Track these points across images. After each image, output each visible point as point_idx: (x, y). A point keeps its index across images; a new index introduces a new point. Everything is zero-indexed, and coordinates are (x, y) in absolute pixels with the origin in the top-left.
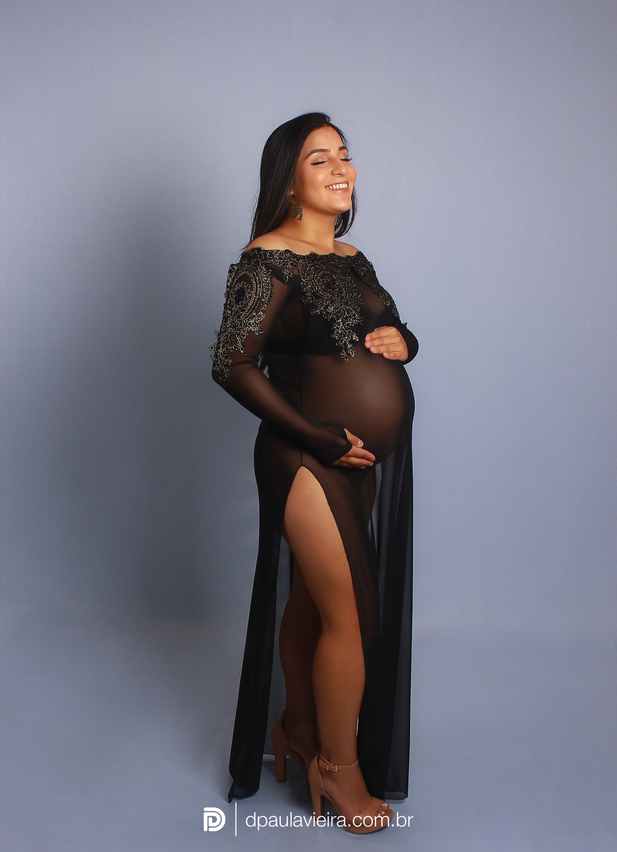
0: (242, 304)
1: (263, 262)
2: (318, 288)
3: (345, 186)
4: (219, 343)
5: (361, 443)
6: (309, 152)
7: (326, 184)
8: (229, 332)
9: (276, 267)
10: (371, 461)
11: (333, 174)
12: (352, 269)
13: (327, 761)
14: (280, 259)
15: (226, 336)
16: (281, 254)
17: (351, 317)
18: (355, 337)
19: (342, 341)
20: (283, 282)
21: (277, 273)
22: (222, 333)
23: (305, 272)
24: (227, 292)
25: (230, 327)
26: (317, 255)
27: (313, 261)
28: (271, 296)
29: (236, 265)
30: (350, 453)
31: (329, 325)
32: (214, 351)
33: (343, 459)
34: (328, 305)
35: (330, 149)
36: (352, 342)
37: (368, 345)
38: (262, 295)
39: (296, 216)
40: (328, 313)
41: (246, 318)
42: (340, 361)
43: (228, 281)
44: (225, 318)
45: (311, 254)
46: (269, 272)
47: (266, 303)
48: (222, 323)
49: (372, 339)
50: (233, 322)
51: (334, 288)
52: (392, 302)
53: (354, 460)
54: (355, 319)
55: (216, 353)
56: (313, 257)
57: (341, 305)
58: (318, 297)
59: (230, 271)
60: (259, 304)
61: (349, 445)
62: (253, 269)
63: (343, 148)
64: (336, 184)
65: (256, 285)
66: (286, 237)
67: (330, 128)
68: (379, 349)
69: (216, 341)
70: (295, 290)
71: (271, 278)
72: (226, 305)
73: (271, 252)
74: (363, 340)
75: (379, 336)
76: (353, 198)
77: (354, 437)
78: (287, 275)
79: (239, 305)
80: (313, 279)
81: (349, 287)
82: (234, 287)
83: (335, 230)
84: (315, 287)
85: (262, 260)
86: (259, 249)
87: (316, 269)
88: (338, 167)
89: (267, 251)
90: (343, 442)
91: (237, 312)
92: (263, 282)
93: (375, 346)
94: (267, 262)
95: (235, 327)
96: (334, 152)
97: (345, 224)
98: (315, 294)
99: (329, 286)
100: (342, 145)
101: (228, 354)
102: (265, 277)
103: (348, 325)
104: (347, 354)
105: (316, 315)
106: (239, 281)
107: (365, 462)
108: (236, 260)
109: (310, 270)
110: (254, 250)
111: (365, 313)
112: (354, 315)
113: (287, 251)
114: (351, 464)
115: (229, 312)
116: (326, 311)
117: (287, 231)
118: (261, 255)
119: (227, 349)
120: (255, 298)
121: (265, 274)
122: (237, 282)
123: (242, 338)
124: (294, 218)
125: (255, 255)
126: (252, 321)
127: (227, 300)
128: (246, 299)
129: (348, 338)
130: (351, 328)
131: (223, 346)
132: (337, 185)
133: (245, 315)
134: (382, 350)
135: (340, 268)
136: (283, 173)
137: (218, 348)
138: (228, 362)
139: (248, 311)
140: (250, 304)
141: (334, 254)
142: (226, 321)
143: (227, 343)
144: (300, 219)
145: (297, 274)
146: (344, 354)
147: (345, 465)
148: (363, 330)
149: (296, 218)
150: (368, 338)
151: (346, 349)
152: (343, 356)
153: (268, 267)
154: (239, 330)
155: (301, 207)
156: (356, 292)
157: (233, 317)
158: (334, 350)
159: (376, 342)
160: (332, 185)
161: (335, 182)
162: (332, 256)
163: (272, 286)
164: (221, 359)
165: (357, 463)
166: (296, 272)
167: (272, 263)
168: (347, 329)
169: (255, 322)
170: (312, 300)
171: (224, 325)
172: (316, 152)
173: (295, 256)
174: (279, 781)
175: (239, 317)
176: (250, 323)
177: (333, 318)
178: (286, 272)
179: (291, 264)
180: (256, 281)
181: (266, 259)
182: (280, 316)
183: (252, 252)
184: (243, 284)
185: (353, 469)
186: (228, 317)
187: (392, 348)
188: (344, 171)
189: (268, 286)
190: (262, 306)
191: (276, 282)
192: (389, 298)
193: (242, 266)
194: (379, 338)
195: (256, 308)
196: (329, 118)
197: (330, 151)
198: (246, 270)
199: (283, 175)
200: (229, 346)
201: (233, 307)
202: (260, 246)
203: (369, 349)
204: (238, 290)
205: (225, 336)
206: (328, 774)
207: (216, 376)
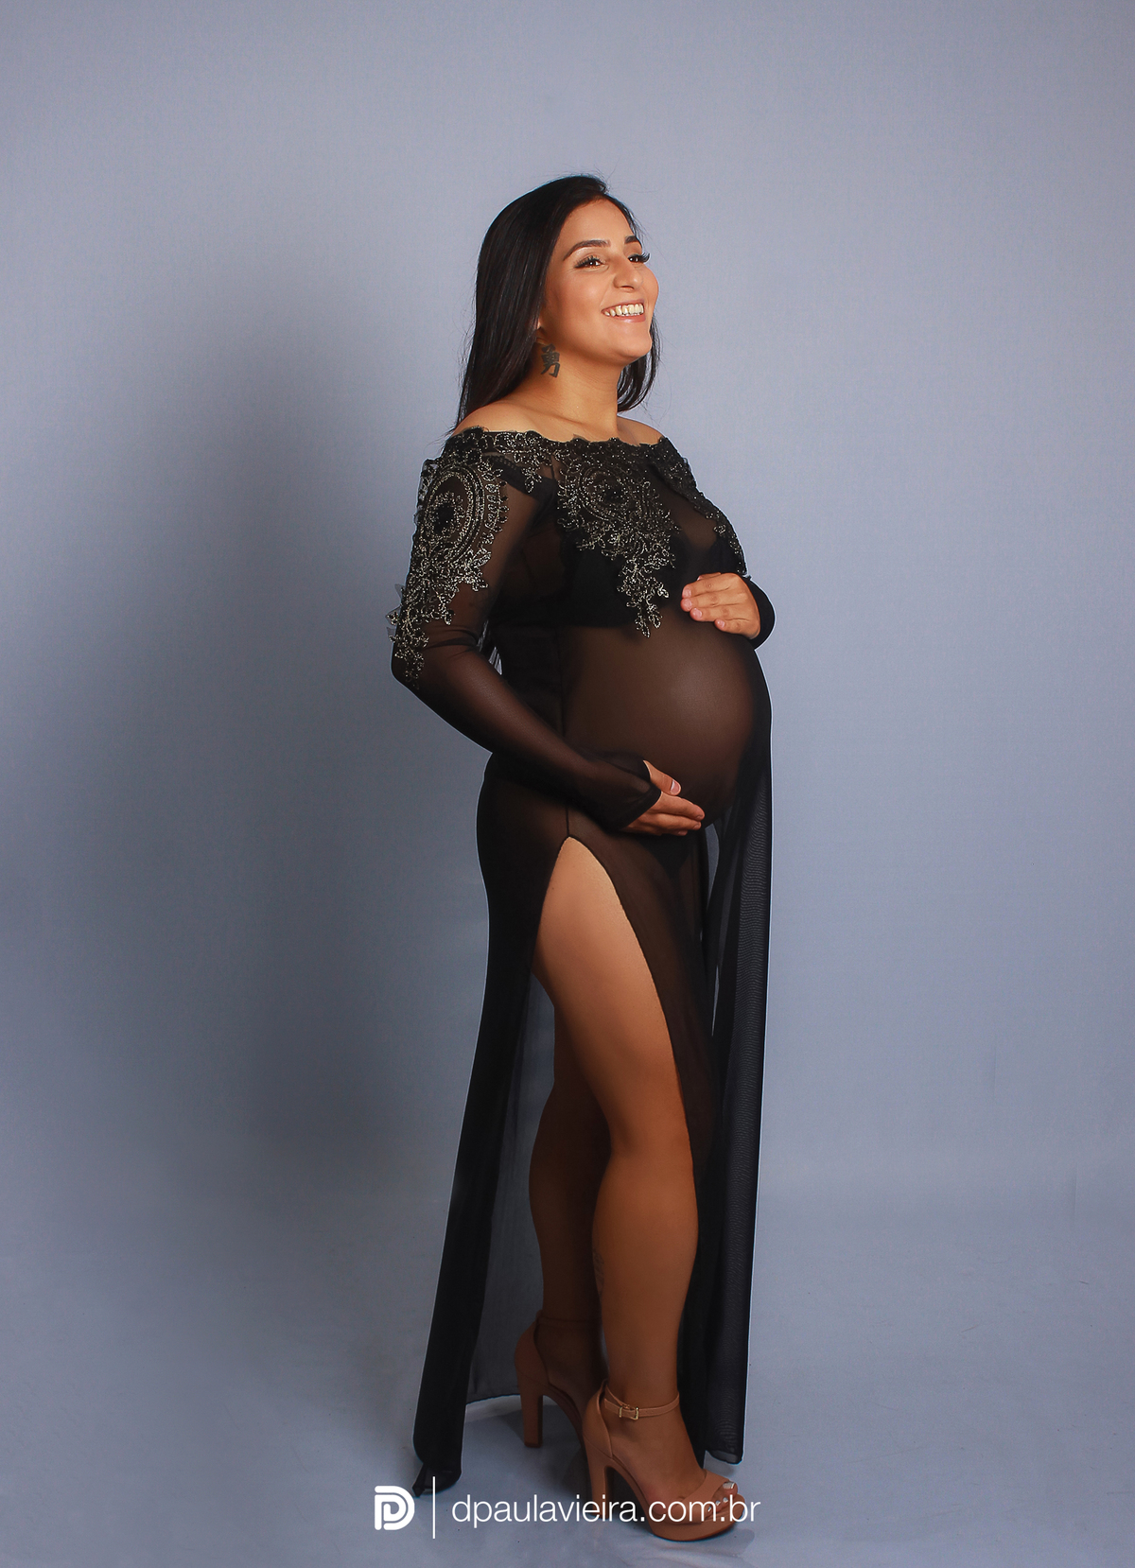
0: (447, 534)
1: (486, 454)
2: (589, 501)
3: (637, 309)
4: (404, 607)
5: (676, 787)
6: (571, 247)
7: (603, 305)
8: (423, 586)
9: (512, 464)
10: (697, 820)
11: (615, 285)
12: (653, 468)
13: (619, 1402)
14: (519, 448)
15: (419, 595)
16: (520, 439)
17: (653, 553)
18: (662, 591)
19: (637, 598)
20: (525, 491)
21: (512, 476)
22: (410, 588)
23: (565, 473)
24: (419, 512)
25: (425, 576)
26: (587, 443)
27: (579, 453)
28: (502, 519)
29: (435, 462)
30: (657, 805)
31: (614, 569)
32: (395, 622)
33: (645, 817)
34: (611, 532)
35: (609, 242)
36: (657, 600)
37: (687, 605)
38: (486, 517)
39: (547, 369)
40: (610, 547)
41: (455, 559)
42: (633, 636)
43: (421, 492)
44: (416, 561)
45: (574, 440)
46: (498, 473)
47: (493, 532)
48: (411, 571)
49: (696, 595)
50: (431, 567)
51: (620, 501)
52: (729, 527)
53: (665, 819)
54: (661, 556)
55: (398, 626)
56: (578, 446)
57: (635, 531)
58: (590, 518)
59: (425, 474)
60: (480, 534)
61: (655, 791)
62: (467, 468)
63: (633, 239)
64: (622, 305)
65: (474, 499)
66: (528, 408)
67: (608, 203)
68: (709, 613)
69: (399, 604)
70: (547, 507)
71: (503, 484)
72: (416, 536)
73: (502, 437)
74: (676, 597)
75: (708, 590)
76: (652, 332)
77: (664, 775)
78: (531, 479)
79: (441, 535)
80: (581, 486)
81: (646, 499)
82: (433, 502)
83: (619, 396)
84: (584, 500)
85: (484, 451)
86: (479, 431)
87: (585, 467)
88: (626, 274)
89: (495, 434)
90: (643, 787)
91: (438, 549)
92: (487, 493)
93: (700, 608)
94: (495, 454)
95: (433, 576)
96: (616, 248)
97: (638, 384)
98: (585, 513)
99: (612, 497)
100: (632, 235)
101: (421, 628)
102: (490, 483)
103: (648, 568)
104: (648, 622)
105: (588, 550)
106: (442, 490)
107: (686, 822)
108: (436, 452)
109: (574, 469)
110: (468, 432)
111: (678, 545)
112: (660, 550)
113: (531, 434)
114: (659, 827)
115: (424, 549)
116: (606, 542)
117: (530, 397)
118: (482, 442)
119: (419, 618)
120: (472, 522)
121: (492, 478)
122: (437, 493)
123: (447, 598)
124: (545, 372)
125: (471, 443)
126: (466, 566)
127: (419, 527)
128: (456, 524)
129: (648, 592)
130: (655, 573)
131: (413, 613)
132: (625, 307)
133: (453, 554)
134: (714, 614)
135: (629, 466)
136: (522, 286)
137: (403, 616)
138: (422, 643)
139: (459, 546)
140: (462, 534)
141: (618, 440)
142: (418, 566)
143: (419, 606)
144: (555, 375)
145: (551, 478)
146: (642, 623)
147: (648, 829)
148: (677, 577)
149: (547, 374)
150: (687, 592)
151: (645, 613)
152: (640, 627)
153: (496, 463)
154: (441, 582)
155: (557, 351)
156: (660, 507)
157: (430, 559)
158: (621, 616)
159: (704, 601)
160: (614, 307)
161: (621, 301)
162: (614, 445)
163: (504, 499)
164: (408, 638)
165: (672, 826)
166: (548, 473)
167: (503, 457)
168: (647, 576)
169: (472, 567)
170: (580, 523)
171: (414, 573)
172: (583, 246)
173: (545, 443)
174: (529, 1445)
175: (441, 558)
176: (463, 568)
177: (620, 557)
178: (529, 473)
179: (539, 458)
180: (473, 490)
181: (491, 449)
182: (519, 556)
183: (466, 437)
184: (450, 496)
185: (665, 837)
186: (421, 558)
187: (732, 612)
188: (636, 280)
189: (497, 500)
190: (485, 536)
191: (511, 491)
192: (723, 520)
193: (446, 463)
194: (707, 592)
195: (474, 541)
196: (604, 186)
197: (609, 244)
198: (455, 470)
199: (521, 290)
200: (424, 613)
201: (430, 539)
202: (481, 425)
203: (688, 614)
204: (440, 507)
205: (415, 594)
206: (622, 1426)
207: (399, 669)
